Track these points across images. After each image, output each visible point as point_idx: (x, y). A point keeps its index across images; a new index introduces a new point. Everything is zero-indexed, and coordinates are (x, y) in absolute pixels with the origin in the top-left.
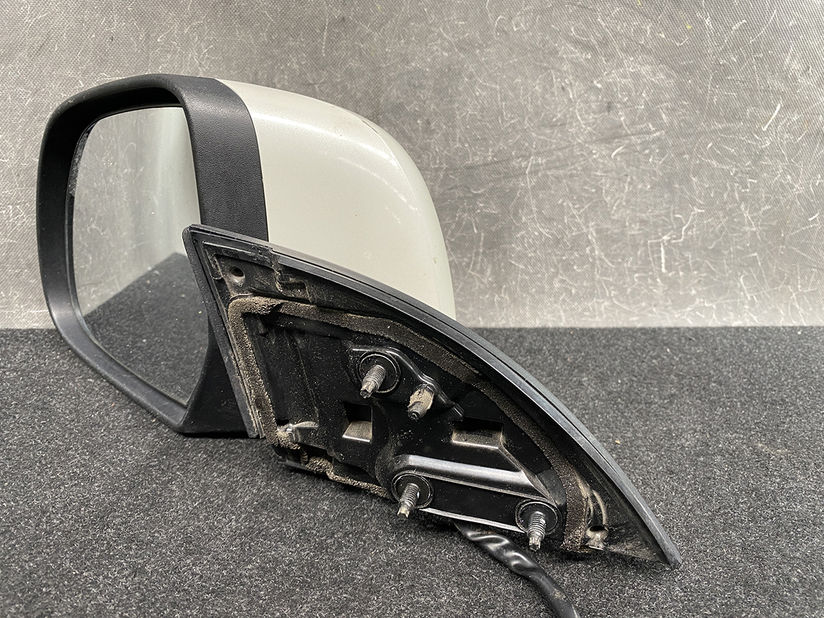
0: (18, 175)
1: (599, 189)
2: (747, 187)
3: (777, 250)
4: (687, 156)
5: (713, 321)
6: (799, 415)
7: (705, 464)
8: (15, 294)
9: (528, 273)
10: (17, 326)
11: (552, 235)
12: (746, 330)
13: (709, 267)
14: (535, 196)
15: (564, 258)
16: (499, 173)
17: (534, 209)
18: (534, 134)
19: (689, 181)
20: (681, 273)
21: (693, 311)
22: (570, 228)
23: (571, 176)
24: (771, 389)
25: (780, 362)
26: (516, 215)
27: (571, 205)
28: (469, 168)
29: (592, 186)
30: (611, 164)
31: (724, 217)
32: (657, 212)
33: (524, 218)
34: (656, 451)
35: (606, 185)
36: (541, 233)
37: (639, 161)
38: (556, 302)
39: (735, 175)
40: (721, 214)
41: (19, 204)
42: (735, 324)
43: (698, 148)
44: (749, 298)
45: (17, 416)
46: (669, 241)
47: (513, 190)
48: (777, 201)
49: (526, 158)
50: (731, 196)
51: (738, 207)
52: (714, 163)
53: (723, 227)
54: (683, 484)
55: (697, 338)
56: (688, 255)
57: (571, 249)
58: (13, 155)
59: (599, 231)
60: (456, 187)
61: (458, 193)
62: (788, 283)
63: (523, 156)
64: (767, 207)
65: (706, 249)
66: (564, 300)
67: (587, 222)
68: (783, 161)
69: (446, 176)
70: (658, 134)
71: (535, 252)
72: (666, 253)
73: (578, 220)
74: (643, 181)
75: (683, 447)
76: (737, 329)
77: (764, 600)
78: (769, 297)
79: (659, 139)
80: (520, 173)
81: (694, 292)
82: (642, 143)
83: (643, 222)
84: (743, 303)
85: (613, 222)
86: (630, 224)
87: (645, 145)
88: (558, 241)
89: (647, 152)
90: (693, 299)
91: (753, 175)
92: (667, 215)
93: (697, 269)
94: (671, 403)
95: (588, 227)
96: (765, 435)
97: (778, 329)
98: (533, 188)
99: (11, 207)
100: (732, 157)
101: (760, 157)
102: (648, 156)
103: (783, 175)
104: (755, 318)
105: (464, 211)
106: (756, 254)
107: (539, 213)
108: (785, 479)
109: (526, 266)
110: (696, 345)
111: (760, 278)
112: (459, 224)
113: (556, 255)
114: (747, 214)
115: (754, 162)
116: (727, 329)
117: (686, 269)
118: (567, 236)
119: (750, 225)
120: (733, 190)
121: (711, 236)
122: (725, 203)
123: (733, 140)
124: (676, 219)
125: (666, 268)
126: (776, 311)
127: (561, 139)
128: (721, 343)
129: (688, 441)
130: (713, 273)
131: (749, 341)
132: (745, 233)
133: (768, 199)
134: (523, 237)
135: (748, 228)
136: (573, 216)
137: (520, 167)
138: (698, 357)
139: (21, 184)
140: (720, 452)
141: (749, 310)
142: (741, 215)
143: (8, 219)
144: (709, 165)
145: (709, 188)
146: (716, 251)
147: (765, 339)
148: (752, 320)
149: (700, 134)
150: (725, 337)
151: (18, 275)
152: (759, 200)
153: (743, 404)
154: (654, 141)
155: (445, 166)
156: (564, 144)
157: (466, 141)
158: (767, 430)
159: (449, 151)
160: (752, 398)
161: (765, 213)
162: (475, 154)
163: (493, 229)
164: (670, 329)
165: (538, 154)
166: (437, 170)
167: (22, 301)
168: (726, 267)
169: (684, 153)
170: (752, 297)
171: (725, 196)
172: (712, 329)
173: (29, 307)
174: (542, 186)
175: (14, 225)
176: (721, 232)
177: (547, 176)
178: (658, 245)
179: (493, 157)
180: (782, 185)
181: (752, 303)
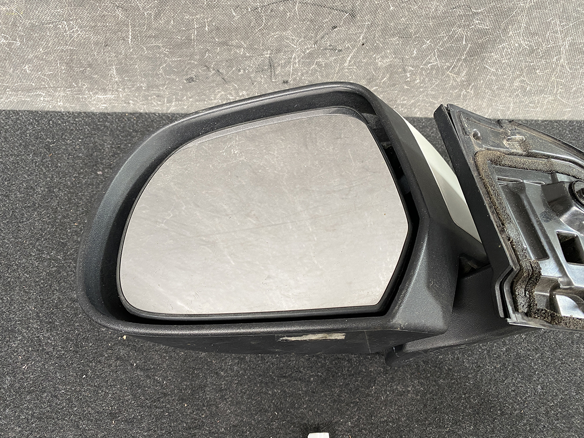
8: (84, 85)
9: (495, 74)
11: (530, 46)
15: (532, 64)
17: (523, 25)
26: (505, 30)
27: (558, 22)
33: (511, 33)
36: (520, 45)
38: (510, 96)
41: (71, 20)
47: (511, 9)
57: (541, 57)
59: (572, 45)
60: (459, 6)
61: (460, 11)
66: (517, 95)
67: (566, 36)
73: (559, 35)
88: (532, 51)
95: (564, 41)
98: (530, 8)
105: (459, 27)
109: (497, 70)
112: (451, 37)
113: (526, 62)
118: (543, 47)
134: (504, 48)
136: (556, 32)
151: (82, 72)
163: (480, 41)
167: (90, 90)
173: (96, 93)
175: (71, 37)
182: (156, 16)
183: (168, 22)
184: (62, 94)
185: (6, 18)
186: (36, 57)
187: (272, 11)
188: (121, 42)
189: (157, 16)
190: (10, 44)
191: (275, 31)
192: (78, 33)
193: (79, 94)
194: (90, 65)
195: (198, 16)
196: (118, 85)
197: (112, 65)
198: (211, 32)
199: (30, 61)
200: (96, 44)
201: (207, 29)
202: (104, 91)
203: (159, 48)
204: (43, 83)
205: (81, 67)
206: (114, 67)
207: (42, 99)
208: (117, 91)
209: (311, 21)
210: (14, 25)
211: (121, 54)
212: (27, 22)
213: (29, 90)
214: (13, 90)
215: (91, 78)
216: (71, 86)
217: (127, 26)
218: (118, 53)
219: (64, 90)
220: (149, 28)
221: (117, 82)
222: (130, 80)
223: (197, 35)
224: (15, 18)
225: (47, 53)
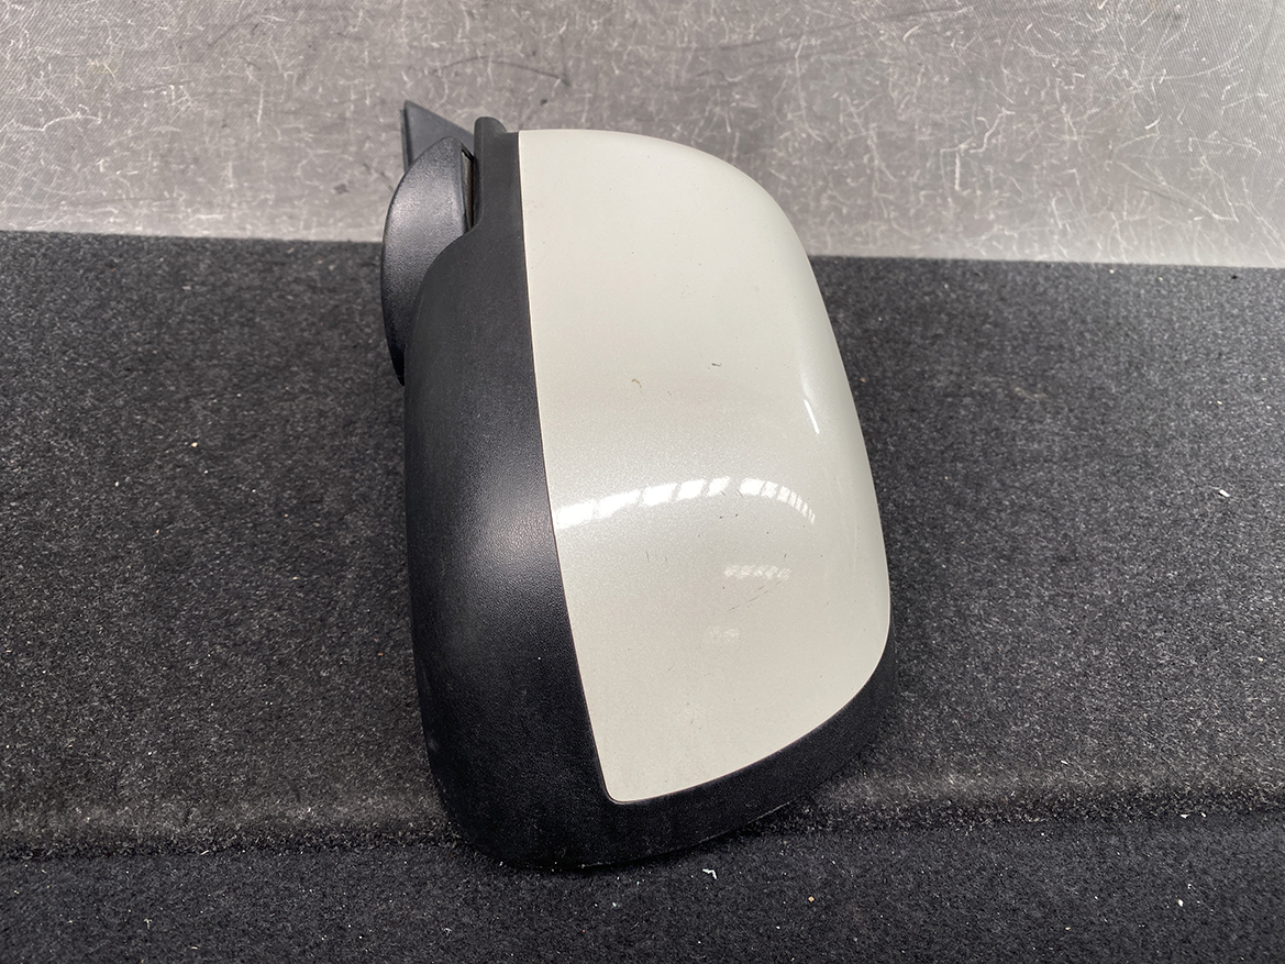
0: (180, 47)
1: (884, 82)
2: (1071, 84)
3: (1101, 166)
4: (999, 41)
5: (1013, 254)
6: (1072, 361)
7: (951, 404)
8: (181, 195)
9: (789, 186)
10: (186, 234)
11: (823, 137)
12: (1047, 266)
13: (1014, 185)
14: (805, 87)
15: (836, 168)
16: (762, 56)
17: (803, 104)
18: (808, 7)
19: (999, 73)
20: (979, 192)
21: (990, 240)
22: (846, 130)
23: (851, 63)
24: (1053, 334)
25: (1075, 304)
26: (779, 110)
27: (848, 100)
28: (725, 48)
29: (876, 77)
30: (901, 49)
31: (1039, 122)
32: (954, 113)
33: (790, 116)
34: (903, 390)
35: (894, 74)
36: (809, 136)
37: (937, 45)
38: (822, 224)
39: (1058, 66)
40: (1035, 117)
41: (182, 84)
42: (1039, 258)
43: (1015, 31)
44: (1060, 226)
45: (225, 332)
46: (966, 151)
47: (778, 79)
48: (1108, 103)
49: (796, 37)
50: (1050, 95)
51: (1058, 110)
52: (1033, 51)
53: (1036, 135)
54: (923, 422)
55: (985, 273)
56: (990, 169)
57: (846, 156)
58: (174, 21)
59: (880, 135)
60: (707, 73)
61: (710, 81)
62: (1110, 209)
63: (792, 35)
64: (1094, 110)
65: (1012, 162)
66: (832, 222)
67: (866, 125)
68: (1119, 50)
69: (695, 58)
70: (964, 10)
71: (801, 159)
72: (962, 166)
73: (856, 120)
74: (940, 72)
75: (933, 388)
76: (1038, 264)
77: (970, 517)
78: (1084, 224)
79: (965, 16)
80: (787, 57)
81: (992, 216)
82: (943, 22)
83: (936, 125)
84: (1052, 233)
85: (900, 124)
86: (920, 128)
87: (947, 24)
88: (829, 146)
89: (948, 33)
90: (990, 226)
91: (1080, 67)
92: (967, 118)
93: (999, 187)
94: (933, 344)
95: (867, 130)
96: (1026, 380)
97: (1087, 266)
98: (803, 77)
99: (172, 87)
100: (1056, 43)
101: (1091, 44)
102: (949, 39)
103: (1119, 69)
104: (1065, 252)
105: (716, 104)
106: (1074, 171)
107: (809, 108)
108: (1031, 421)
109: (789, 177)
110: (982, 282)
111: (1077, 201)
112: (709, 120)
113: (827, 164)
114: (1068, 119)
115: (1084, 51)
116: (1026, 264)
117: (986, 187)
118: (841, 139)
119: (1071, 133)
120: (1053, 87)
121: (1020, 145)
122: (1043, 103)
123: (1059, 20)
124: (978, 122)
125: (961, 185)
126: (1092, 243)
127: (842, 14)
128: (1014, 279)
129: (941, 382)
130: (1019, 193)
131: (1047, 279)
132: (1064, 142)
133: (1096, 99)
134: (787, 139)
135: (1067, 137)
136: (850, 115)
137: (788, 50)
138: (980, 295)
139: (184, 60)
140: (972, 394)
141: (1059, 241)
142: (1060, 120)
143: (170, 102)
144: (1026, 53)
145: (1024, 83)
146: (1026, 166)
147: (1067, 277)
148: (1061, 254)
149: (1019, 11)
150: (1020, 273)
151: (183, 172)
152: (1085, 100)
153: (1014, 348)
154: (958, 19)
155: (694, 45)
156: (845, 21)
157: (722, 13)
158: (1031, 375)
159: (700, 26)
160: (1026, 342)
161: (1091, 117)
162: (732, 31)
163: (751, 128)
164: (955, 262)
165: (812, 33)
166: (684, 50)
167: (189, 204)
168: (1036, 186)
169: (995, 37)
170: (1064, 225)
171: (1043, 93)
172: (1008, 263)
173: (196, 211)
174: (814, 74)
175: (177, 110)
176: (1033, 140)
177: (821, 63)
178: (953, 155)
179: (755, 35)
180: (1116, 82)
181: (1064, 233)
182: (299, 79)
183: (314, 90)
184: (145, 211)
185: (92, 79)
186: (119, 144)
187: (457, 74)
188: (246, 120)
189: (301, 78)
190: (87, 122)
191: (463, 107)
192: (188, 104)
193: (170, 212)
194: (196, 160)
195: (356, 82)
196: (232, 196)
197: (228, 160)
198: (374, 106)
199: (108, 152)
200: (211, 123)
201: (368, 102)
202: (210, 206)
203: (298, 130)
204: (120, 192)
205: (182, 163)
206: (230, 164)
207: (112, 220)
208: (230, 207)
209: (512, 91)
210: (101, 90)
211: (243, 140)
212: (120, 87)
213: (97, 202)
214: (72, 204)
215: (195, 183)
216: (160, 198)
217: (258, 94)
218: (239, 140)
219: (149, 205)
220: (289, 98)
221: (230, 191)
222: (251, 188)
223: (355, 112)
224: (105, 80)
225: (136, 138)
